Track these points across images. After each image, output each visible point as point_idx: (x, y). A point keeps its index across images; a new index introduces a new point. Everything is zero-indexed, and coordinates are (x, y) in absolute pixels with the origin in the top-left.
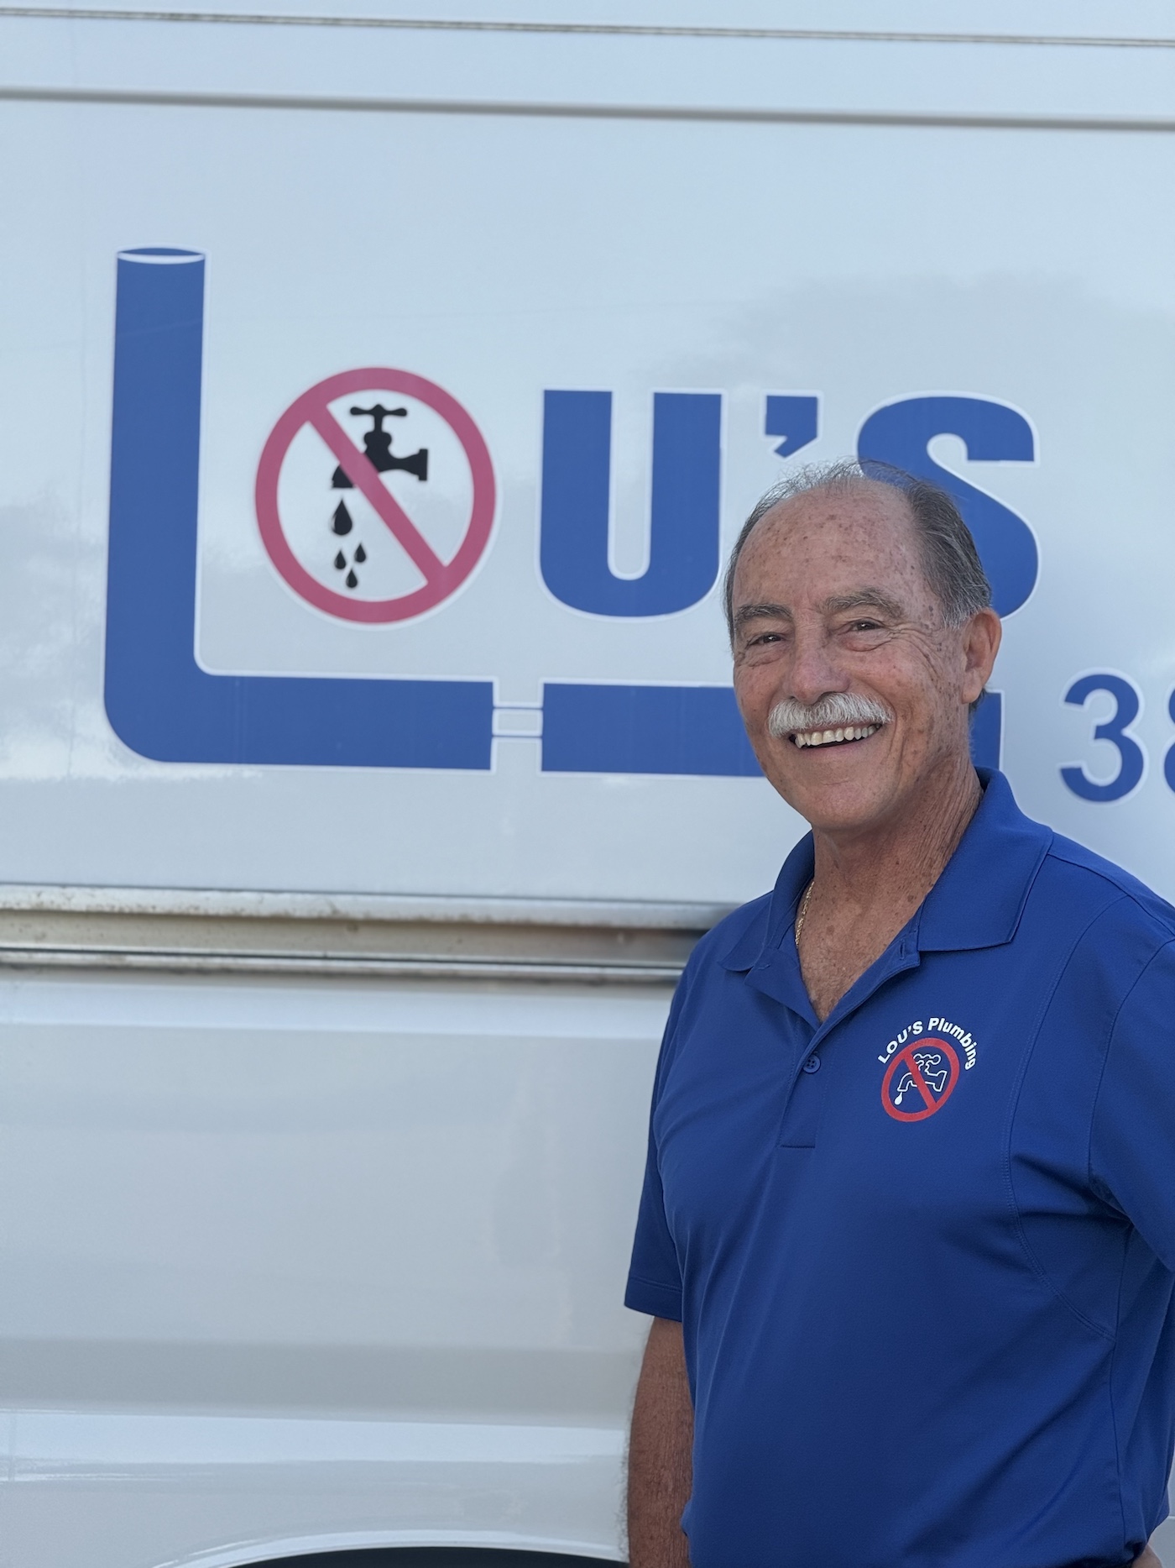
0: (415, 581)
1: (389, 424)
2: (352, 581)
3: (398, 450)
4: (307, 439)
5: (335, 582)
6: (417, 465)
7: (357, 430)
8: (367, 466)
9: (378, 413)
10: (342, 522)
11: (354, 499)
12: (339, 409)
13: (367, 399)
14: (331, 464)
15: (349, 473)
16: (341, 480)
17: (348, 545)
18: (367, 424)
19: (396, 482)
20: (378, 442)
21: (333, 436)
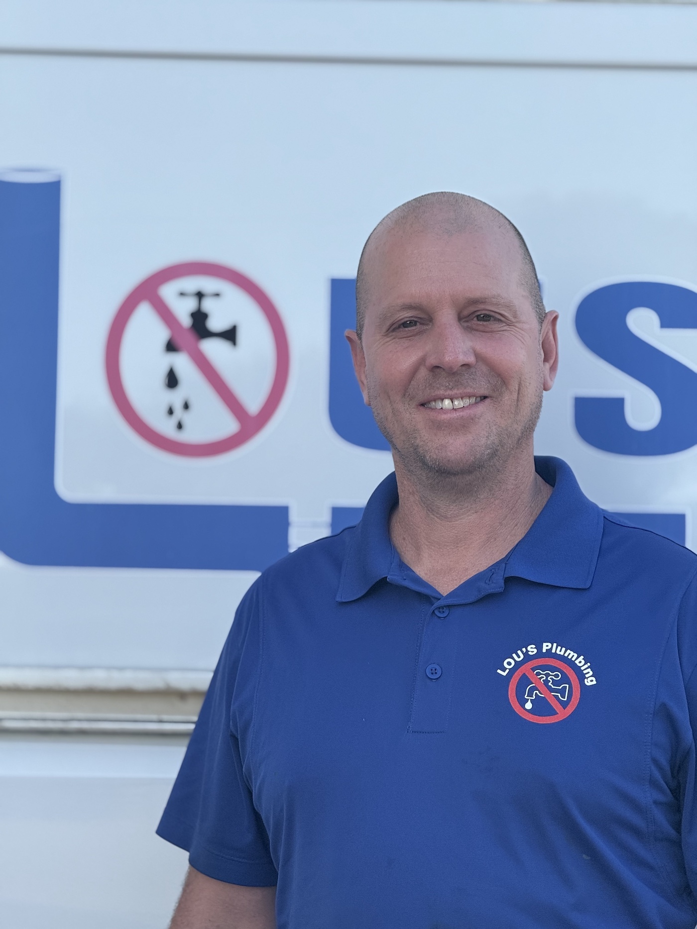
0: (229, 426)
1: (208, 305)
2: (180, 426)
3: (216, 323)
4: (144, 314)
5: (166, 427)
6: (230, 335)
7: (183, 310)
8: (190, 337)
9: (200, 295)
10: (172, 381)
11: (182, 363)
12: (168, 292)
13: (192, 284)
14: (162, 334)
15: (179, 342)
16: (171, 347)
17: (176, 398)
18: (191, 305)
19: (212, 348)
20: (199, 318)
21: (165, 314)
